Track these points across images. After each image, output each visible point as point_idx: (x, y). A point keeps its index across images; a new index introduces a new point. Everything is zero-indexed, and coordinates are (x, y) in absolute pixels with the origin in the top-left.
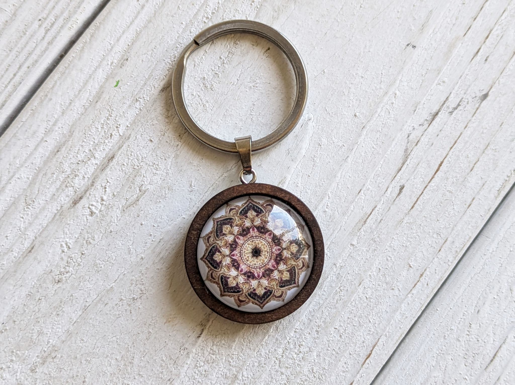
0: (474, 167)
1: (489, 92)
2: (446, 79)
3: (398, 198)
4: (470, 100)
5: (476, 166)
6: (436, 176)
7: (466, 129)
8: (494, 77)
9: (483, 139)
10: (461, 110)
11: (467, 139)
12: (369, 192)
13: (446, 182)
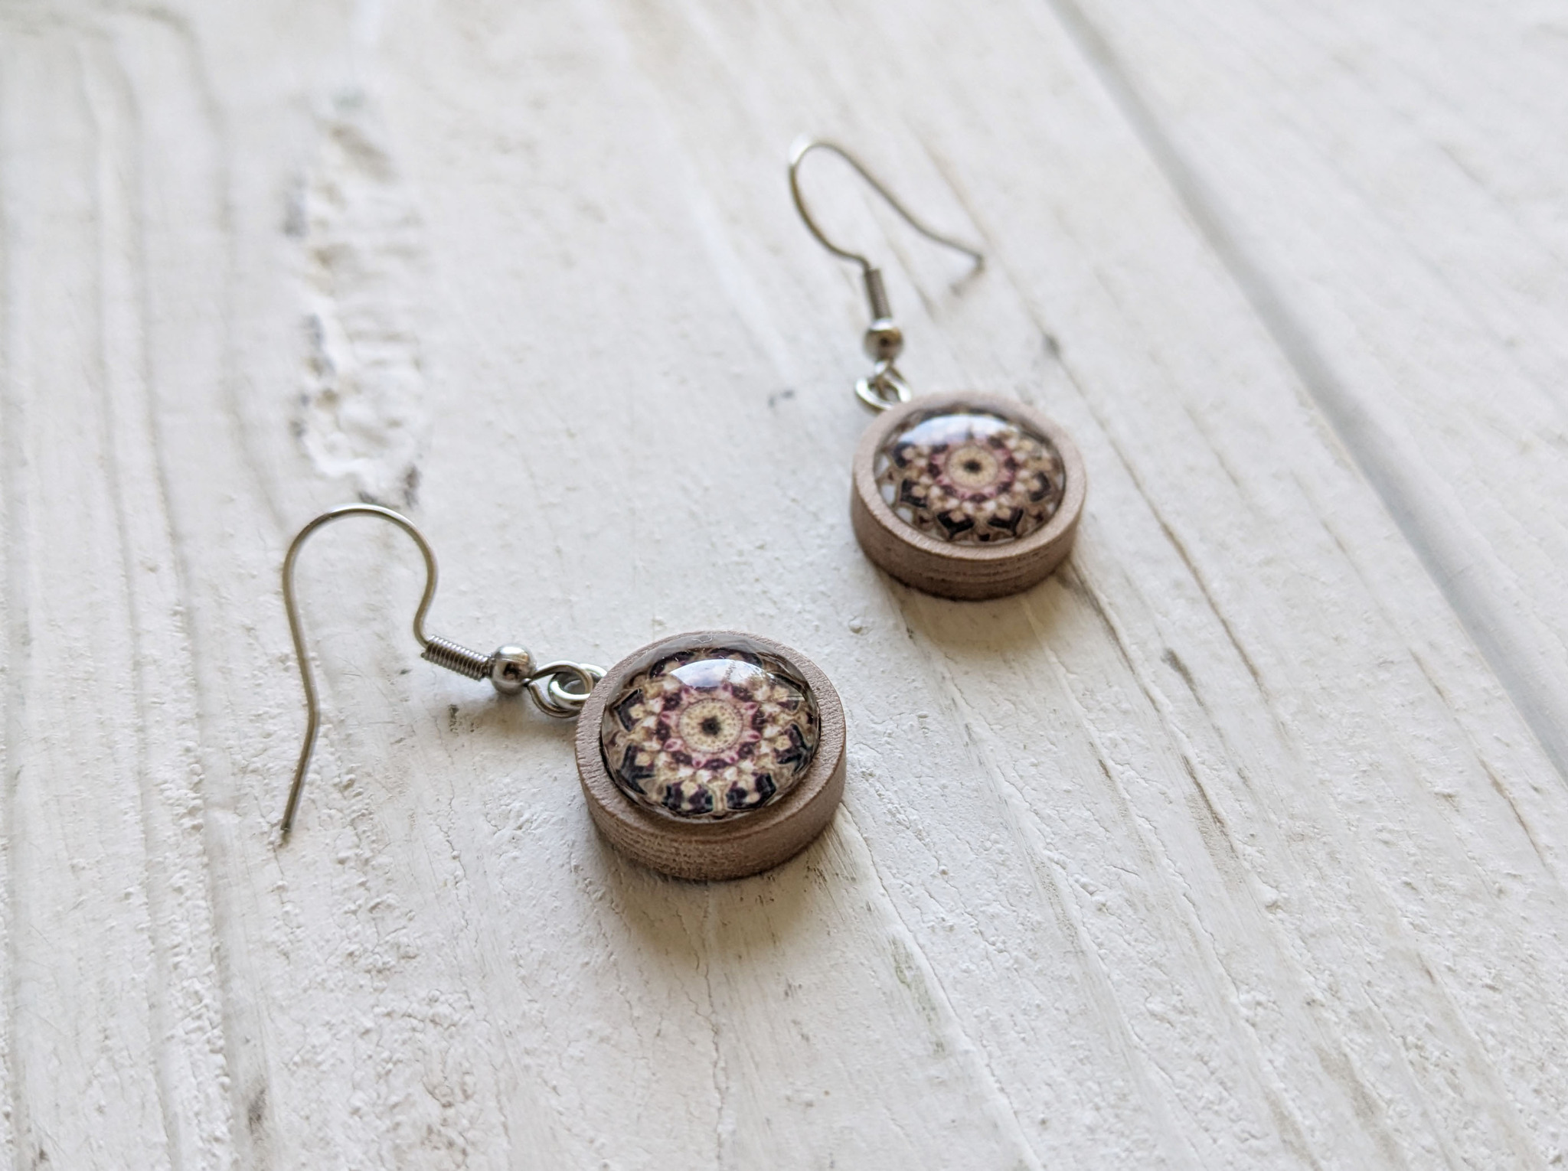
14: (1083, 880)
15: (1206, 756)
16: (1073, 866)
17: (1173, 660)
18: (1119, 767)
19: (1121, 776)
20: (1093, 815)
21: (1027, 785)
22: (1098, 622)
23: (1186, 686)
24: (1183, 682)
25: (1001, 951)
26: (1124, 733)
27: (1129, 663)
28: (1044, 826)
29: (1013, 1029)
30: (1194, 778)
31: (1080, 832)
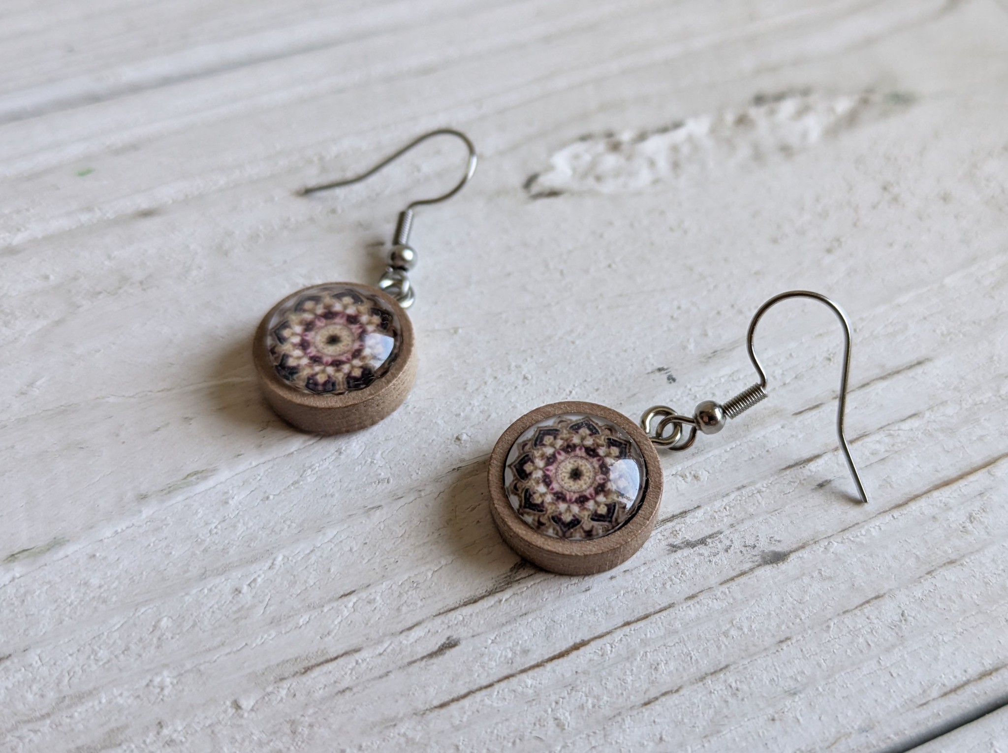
0: (656, 699)
1: (791, 552)
2: (704, 475)
3: (423, 663)
4: (737, 545)
5: (663, 699)
6: (549, 666)
7: (690, 603)
8: (823, 528)
9: (719, 648)
10: (701, 555)
11: (678, 625)
12: (369, 608)
13: (565, 694)
14: (259, 580)
15: (364, 665)
16: (271, 573)
17: (450, 644)
18: (351, 605)
19: (343, 606)
20: (311, 587)
21: (335, 545)
22: (481, 591)
23: (425, 654)
24: (429, 652)
25: (210, 531)
26: (380, 610)
27: (443, 613)
28: (302, 556)
29: (157, 539)
30: (342, 655)
31: (297, 578)
